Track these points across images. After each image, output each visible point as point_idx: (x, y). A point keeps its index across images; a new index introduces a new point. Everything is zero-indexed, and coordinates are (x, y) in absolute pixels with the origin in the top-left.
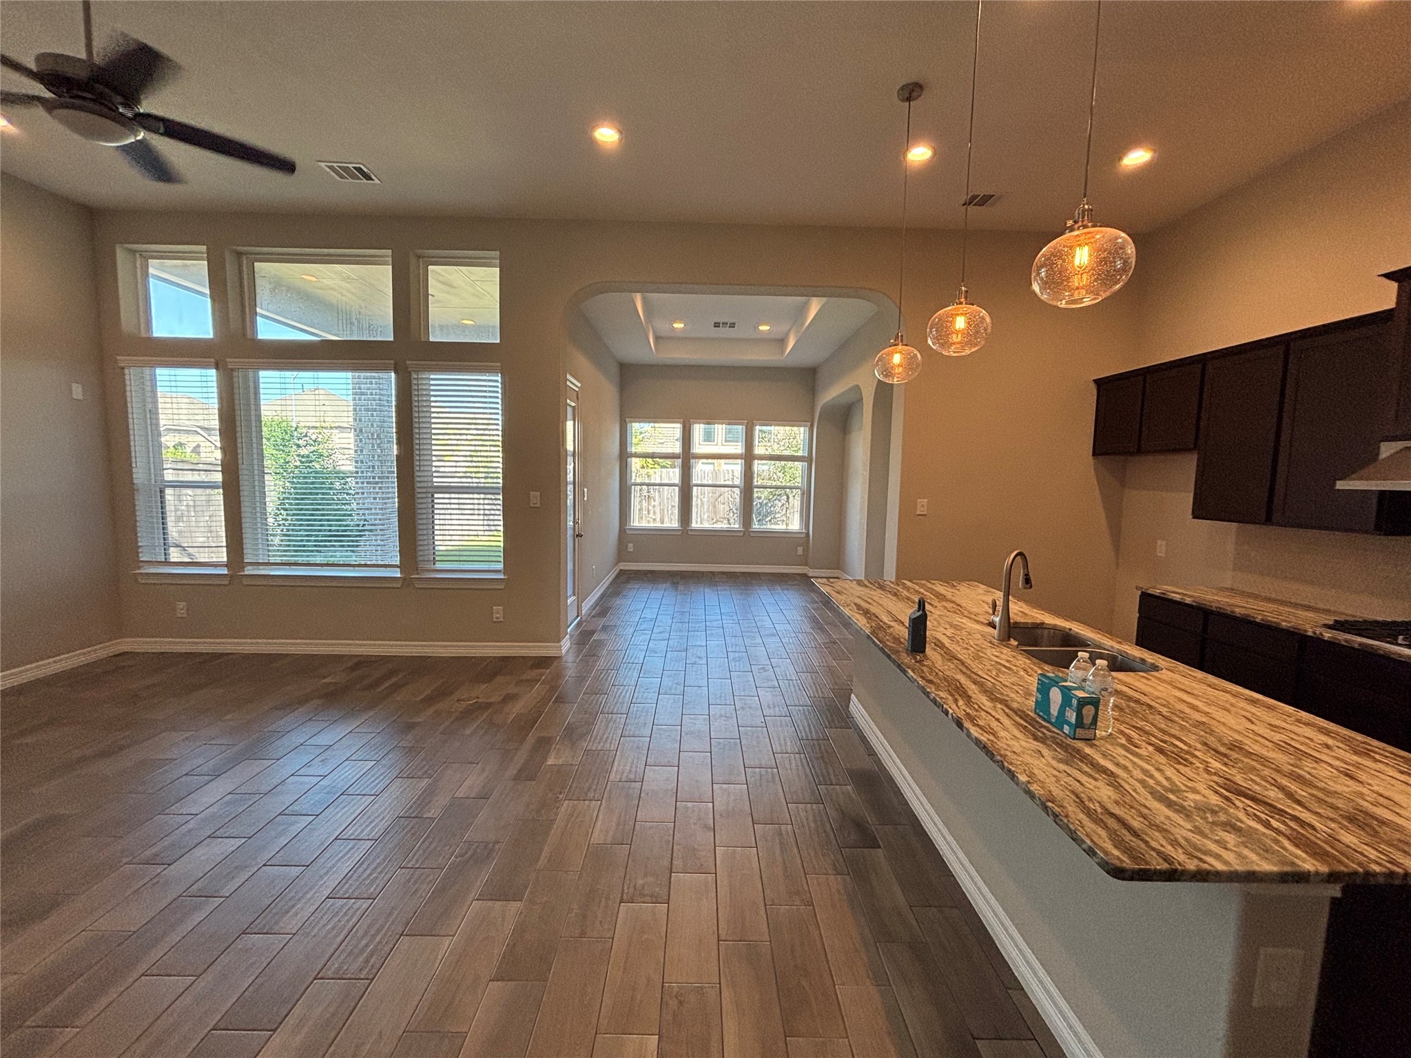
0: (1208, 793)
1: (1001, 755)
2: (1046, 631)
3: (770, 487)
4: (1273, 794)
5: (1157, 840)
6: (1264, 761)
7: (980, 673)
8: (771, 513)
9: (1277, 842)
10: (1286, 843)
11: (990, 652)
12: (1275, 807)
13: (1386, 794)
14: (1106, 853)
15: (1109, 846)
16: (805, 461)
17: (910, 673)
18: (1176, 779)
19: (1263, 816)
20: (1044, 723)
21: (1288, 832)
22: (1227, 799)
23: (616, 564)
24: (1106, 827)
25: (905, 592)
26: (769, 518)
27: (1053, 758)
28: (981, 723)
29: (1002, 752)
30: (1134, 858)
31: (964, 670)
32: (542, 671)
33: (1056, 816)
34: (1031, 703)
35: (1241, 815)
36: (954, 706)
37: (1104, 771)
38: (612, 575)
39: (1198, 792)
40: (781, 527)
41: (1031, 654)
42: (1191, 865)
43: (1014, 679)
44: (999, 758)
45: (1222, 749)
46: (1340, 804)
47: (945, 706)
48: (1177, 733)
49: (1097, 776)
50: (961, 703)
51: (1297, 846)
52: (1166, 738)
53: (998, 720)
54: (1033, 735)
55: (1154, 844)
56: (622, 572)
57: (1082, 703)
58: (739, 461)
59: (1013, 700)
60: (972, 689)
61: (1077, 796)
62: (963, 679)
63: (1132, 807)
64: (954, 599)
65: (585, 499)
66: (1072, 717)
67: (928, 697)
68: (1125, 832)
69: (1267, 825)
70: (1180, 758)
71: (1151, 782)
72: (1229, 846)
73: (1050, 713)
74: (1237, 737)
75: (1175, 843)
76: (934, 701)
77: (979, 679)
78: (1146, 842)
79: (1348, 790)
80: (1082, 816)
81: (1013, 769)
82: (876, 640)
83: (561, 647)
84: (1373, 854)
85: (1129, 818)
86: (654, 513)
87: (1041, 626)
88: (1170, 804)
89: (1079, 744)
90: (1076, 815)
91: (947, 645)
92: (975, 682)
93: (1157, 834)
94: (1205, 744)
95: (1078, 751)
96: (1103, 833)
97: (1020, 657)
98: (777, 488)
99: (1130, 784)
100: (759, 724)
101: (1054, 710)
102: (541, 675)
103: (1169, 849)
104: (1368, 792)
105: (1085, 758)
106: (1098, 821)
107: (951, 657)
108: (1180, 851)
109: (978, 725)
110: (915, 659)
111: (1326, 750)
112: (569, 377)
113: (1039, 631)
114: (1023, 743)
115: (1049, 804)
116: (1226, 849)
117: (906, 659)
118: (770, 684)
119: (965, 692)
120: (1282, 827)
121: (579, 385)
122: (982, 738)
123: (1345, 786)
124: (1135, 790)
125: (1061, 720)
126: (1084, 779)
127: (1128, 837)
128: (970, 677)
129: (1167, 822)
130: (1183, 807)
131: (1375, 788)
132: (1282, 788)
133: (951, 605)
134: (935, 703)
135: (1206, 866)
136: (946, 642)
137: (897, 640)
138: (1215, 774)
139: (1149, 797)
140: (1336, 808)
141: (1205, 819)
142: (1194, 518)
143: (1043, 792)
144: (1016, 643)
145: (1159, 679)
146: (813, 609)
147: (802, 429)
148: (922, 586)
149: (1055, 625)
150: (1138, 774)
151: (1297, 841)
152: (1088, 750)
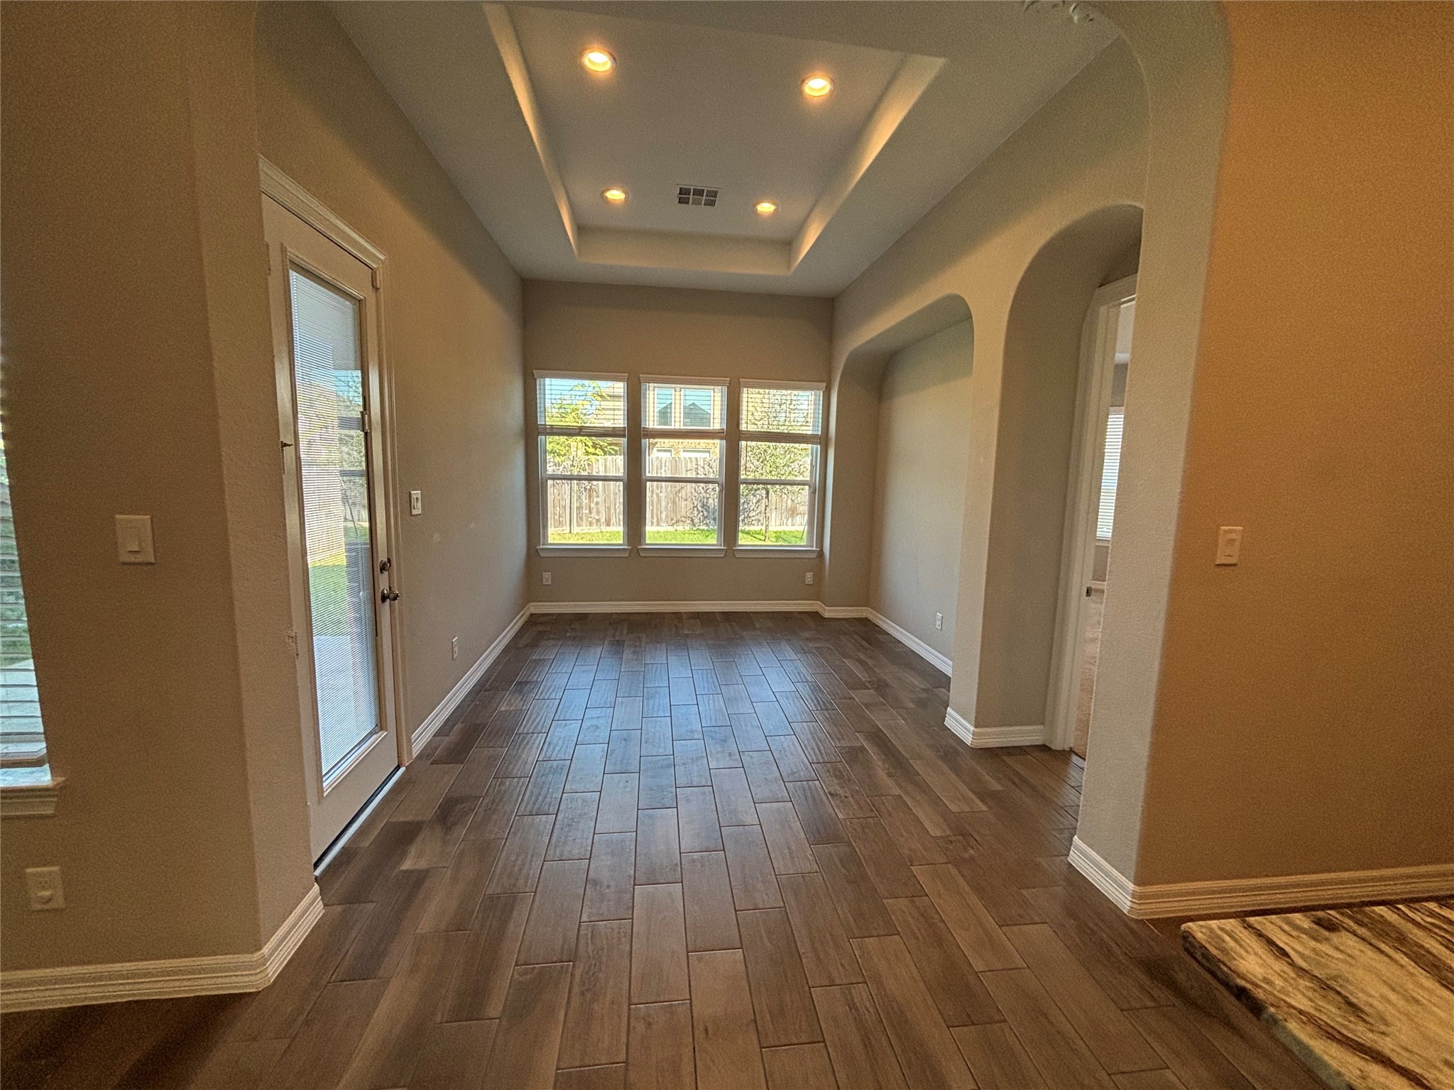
16: (815, 443)
23: (524, 605)
58: (718, 441)
65: (418, 511)
147: (814, 394)
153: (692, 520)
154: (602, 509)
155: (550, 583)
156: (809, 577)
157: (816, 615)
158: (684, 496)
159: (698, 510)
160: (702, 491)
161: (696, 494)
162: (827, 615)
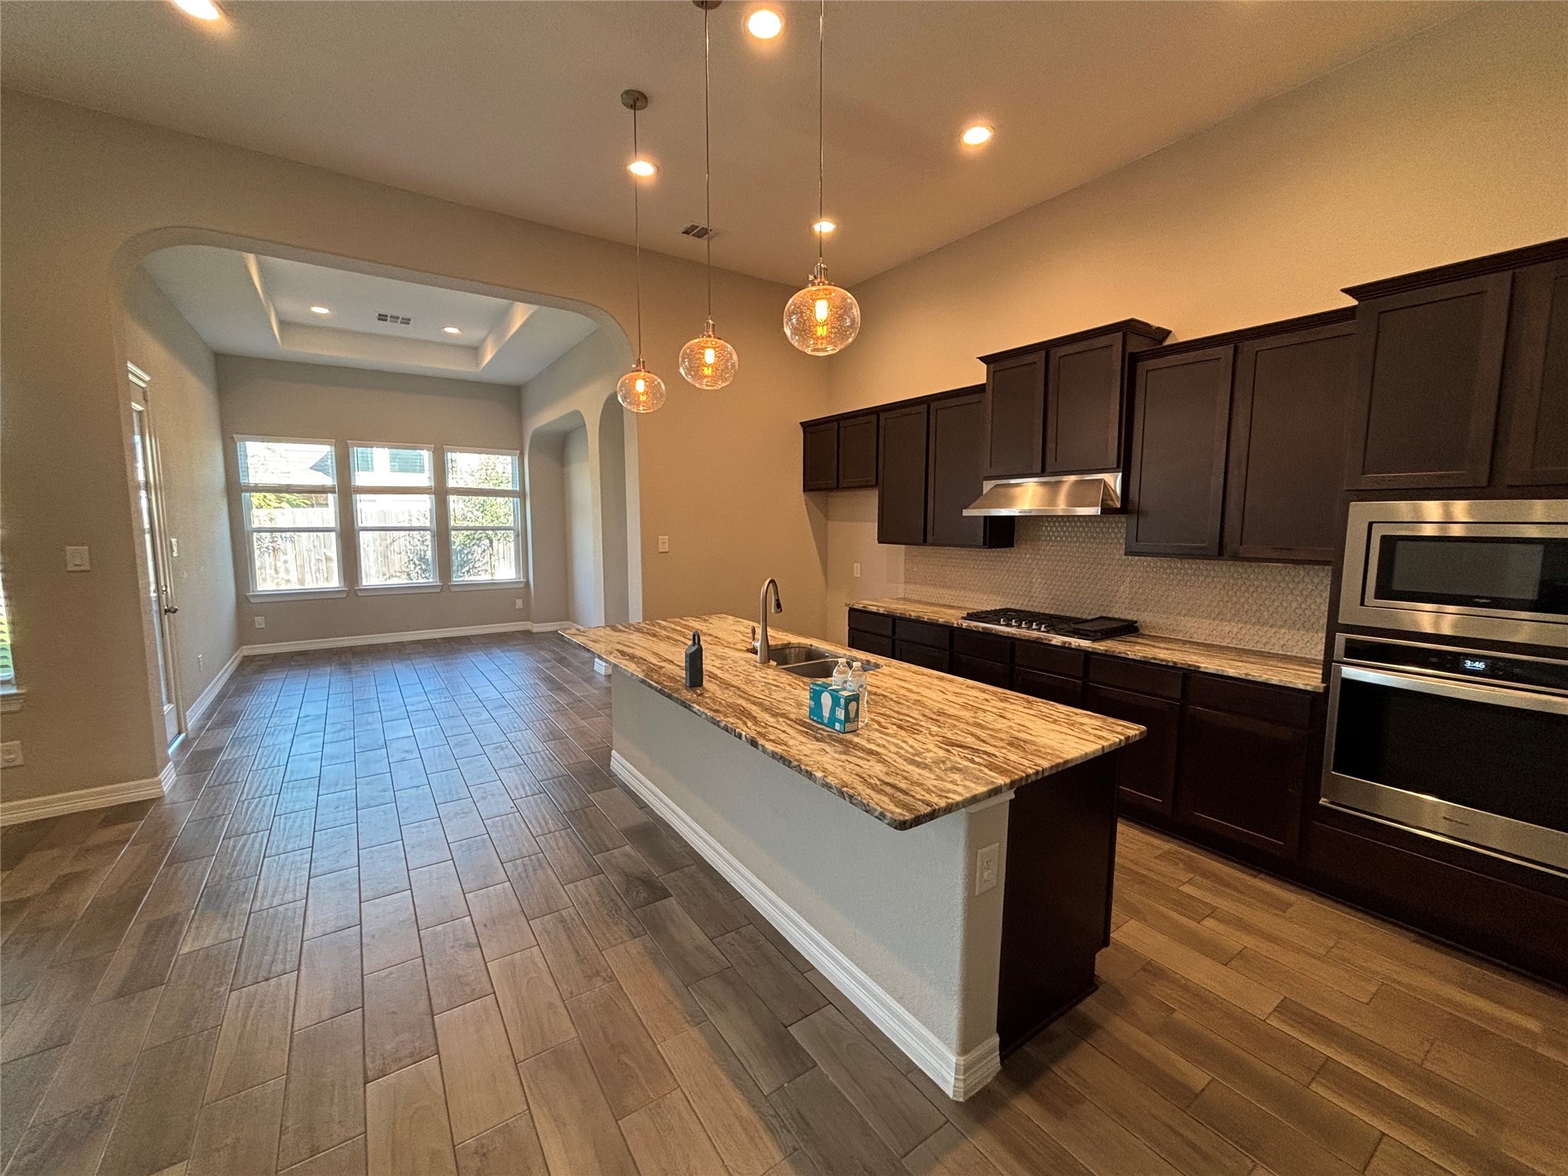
0: (936, 749)
1: (796, 760)
2: (793, 650)
3: (467, 529)
4: (970, 740)
5: (919, 792)
6: (958, 719)
7: (756, 695)
8: (467, 562)
9: (980, 771)
10: (986, 770)
11: (758, 675)
12: (973, 748)
13: (1022, 723)
14: (892, 813)
15: (892, 807)
16: (516, 497)
17: (696, 707)
18: (916, 745)
19: (969, 756)
20: (819, 726)
21: (984, 763)
22: (948, 751)
23: (236, 649)
24: (886, 794)
25: (664, 632)
26: (467, 568)
27: (835, 752)
28: (772, 737)
29: (797, 757)
30: (910, 810)
31: (743, 695)
32: (129, 825)
33: (851, 797)
34: (805, 711)
35: (958, 759)
36: (745, 728)
37: (871, 752)
38: (230, 667)
39: (931, 751)
40: (484, 577)
41: (790, 670)
42: (943, 803)
43: (785, 694)
44: (796, 763)
45: (934, 717)
46: (1003, 736)
47: (737, 730)
48: (906, 712)
49: (869, 758)
50: (750, 724)
51: (991, 770)
52: (901, 717)
53: (784, 732)
54: (815, 737)
55: (918, 796)
56: (247, 661)
57: (848, 700)
58: (426, 497)
59: (790, 712)
60: (754, 710)
61: (861, 777)
62: (744, 703)
63: (897, 774)
64: (709, 632)
65: (175, 554)
66: (841, 714)
67: (719, 726)
68: (899, 793)
69: (973, 761)
70: (913, 729)
71: (902, 752)
72: (958, 782)
73: (822, 716)
74: (941, 706)
75: (929, 791)
76: (726, 729)
77: (757, 700)
78: (913, 797)
79: (1004, 726)
80: (869, 791)
81: (810, 769)
82: (653, 683)
83: (160, 782)
84: (1026, 763)
85: (897, 782)
86: (287, 571)
87: (788, 646)
88: (918, 765)
89: (848, 736)
90: (865, 792)
91: (720, 675)
92: (754, 703)
93: (917, 788)
94: (924, 716)
95: (851, 742)
96: (886, 799)
97: (782, 675)
98: (476, 529)
99: (891, 757)
100: (509, 810)
101: (826, 713)
102: (131, 831)
103: (927, 797)
104: (1014, 725)
105: (856, 746)
106: (880, 792)
107: (726, 685)
108: (933, 795)
109: (770, 740)
110: (696, 693)
111: (986, 703)
112: (130, 365)
113: (788, 651)
114: (811, 747)
115: (845, 789)
116: (957, 785)
117: (687, 695)
118: (512, 762)
119: (750, 714)
120: (981, 761)
121: (147, 378)
122: (777, 750)
123: (1001, 724)
124: (895, 761)
125: (833, 719)
126: (861, 762)
127: (902, 797)
128: (748, 700)
129: (920, 778)
130: (926, 764)
131: (1016, 721)
132: (972, 735)
133: (710, 638)
134: (727, 730)
135: (950, 801)
136: (718, 672)
137: (672, 679)
138: (937, 735)
139: (905, 763)
140: (1002, 740)
141: (940, 768)
142: (880, 542)
143: (837, 781)
144: (775, 664)
145: (883, 674)
146: (547, 669)
147: (509, 458)
148: (678, 624)
149: (799, 643)
150: (893, 748)
151: (992, 767)
152: (856, 740)
153: (409, 575)
154: (292, 566)
155: (263, 626)
156: (519, 603)
157: (528, 633)
158: (397, 550)
159: (414, 563)
160: (418, 543)
161: (411, 547)
162: (535, 630)
